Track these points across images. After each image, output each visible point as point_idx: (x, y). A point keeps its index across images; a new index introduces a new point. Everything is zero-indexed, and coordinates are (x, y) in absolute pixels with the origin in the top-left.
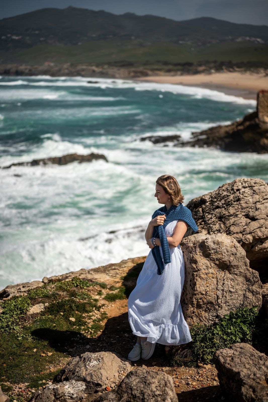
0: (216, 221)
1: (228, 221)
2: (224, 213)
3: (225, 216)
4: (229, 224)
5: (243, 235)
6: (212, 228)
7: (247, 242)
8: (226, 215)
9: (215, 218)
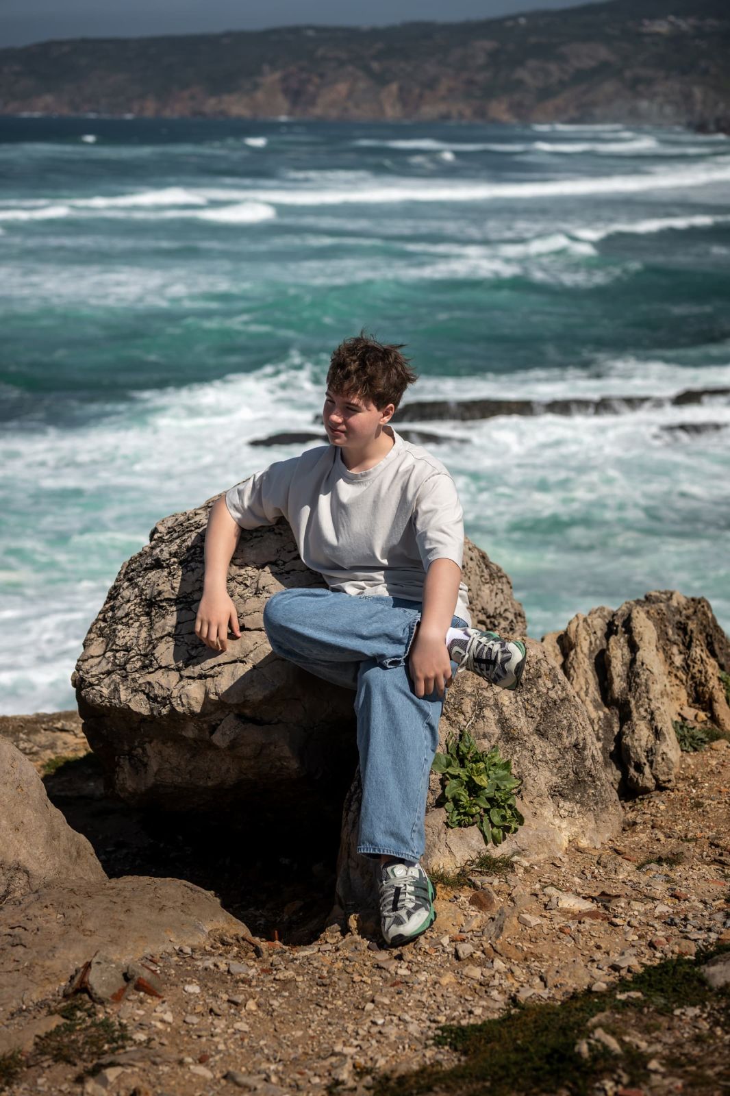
0: (136, 615)
1: (163, 620)
2: (160, 588)
3: (161, 601)
4: (160, 631)
5: (181, 677)
6: (116, 636)
7: (180, 709)
8: (163, 598)
9: (138, 600)
